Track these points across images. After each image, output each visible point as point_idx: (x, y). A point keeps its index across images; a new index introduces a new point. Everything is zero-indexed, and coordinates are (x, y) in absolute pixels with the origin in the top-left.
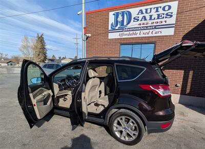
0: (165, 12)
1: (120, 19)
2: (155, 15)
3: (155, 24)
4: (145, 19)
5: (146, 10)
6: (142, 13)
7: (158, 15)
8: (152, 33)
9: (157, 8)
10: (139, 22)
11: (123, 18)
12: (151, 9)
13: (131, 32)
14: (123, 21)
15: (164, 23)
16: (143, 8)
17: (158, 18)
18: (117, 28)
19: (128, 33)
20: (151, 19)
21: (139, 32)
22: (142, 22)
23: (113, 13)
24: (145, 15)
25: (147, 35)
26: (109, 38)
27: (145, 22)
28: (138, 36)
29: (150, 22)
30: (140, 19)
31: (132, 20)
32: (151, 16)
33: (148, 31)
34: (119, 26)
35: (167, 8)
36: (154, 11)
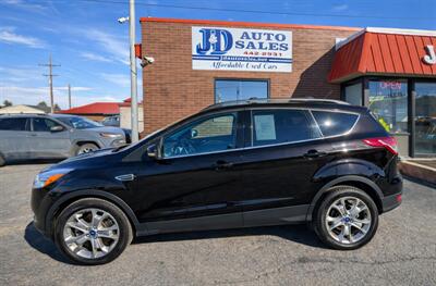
0: (280, 43)
1: (213, 39)
2: (266, 44)
3: (267, 56)
4: (254, 47)
5: (254, 34)
6: (248, 38)
7: (271, 45)
8: (265, 68)
9: (269, 35)
10: (244, 50)
11: (219, 39)
12: (260, 34)
13: (234, 63)
14: (218, 44)
15: (278, 56)
16: (250, 31)
17: (271, 48)
18: (208, 53)
19: (228, 63)
20: (261, 47)
21: (245, 63)
22: (249, 51)
23: (200, 28)
24: (252, 40)
25: (257, 70)
26: (194, 68)
27: (253, 51)
28: (244, 69)
29: (261, 51)
30: (246, 45)
31: (234, 45)
32: (261, 44)
33: (258, 64)
34: (211, 50)
35: (280, 38)
36: (264, 38)
